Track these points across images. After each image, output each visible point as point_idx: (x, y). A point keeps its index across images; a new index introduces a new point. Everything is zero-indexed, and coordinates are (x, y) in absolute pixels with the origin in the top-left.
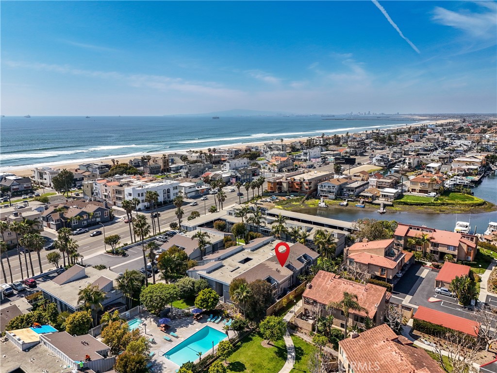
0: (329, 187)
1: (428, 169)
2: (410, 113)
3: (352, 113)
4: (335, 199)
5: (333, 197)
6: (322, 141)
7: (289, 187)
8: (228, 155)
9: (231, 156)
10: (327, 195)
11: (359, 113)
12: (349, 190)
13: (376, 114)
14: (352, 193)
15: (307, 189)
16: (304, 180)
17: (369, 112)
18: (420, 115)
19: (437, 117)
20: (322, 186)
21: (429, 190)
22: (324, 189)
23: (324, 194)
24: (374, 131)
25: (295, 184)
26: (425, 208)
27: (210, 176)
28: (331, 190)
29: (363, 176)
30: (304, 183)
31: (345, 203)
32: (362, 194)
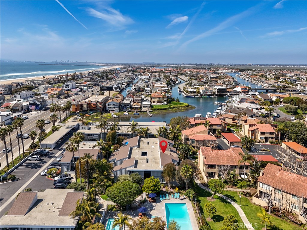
0: (114, 104)
1: (146, 91)
2: (93, 62)
3: (56, 61)
4: (119, 112)
5: (118, 110)
6: (65, 78)
7: (88, 107)
8: (3, 89)
9: (6, 90)
10: (113, 110)
11: (61, 61)
12: (126, 105)
13: (72, 62)
14: (128, 107)
15: (100, 107)
16: (98, 101)
17: (68, 61)
18: (100, 63)
19: (110, 64)
20: (109, 104)
21: (162, 101)
22: (111, 106)
23: (112, 110)
24: (90, 72)
25: (92, 105)
26: (168, 111)
27: (11, 105)
28: (115, 106)
29: (121, 97)
30: (98, 104)
31: (127, 113)
32: (133, 107)
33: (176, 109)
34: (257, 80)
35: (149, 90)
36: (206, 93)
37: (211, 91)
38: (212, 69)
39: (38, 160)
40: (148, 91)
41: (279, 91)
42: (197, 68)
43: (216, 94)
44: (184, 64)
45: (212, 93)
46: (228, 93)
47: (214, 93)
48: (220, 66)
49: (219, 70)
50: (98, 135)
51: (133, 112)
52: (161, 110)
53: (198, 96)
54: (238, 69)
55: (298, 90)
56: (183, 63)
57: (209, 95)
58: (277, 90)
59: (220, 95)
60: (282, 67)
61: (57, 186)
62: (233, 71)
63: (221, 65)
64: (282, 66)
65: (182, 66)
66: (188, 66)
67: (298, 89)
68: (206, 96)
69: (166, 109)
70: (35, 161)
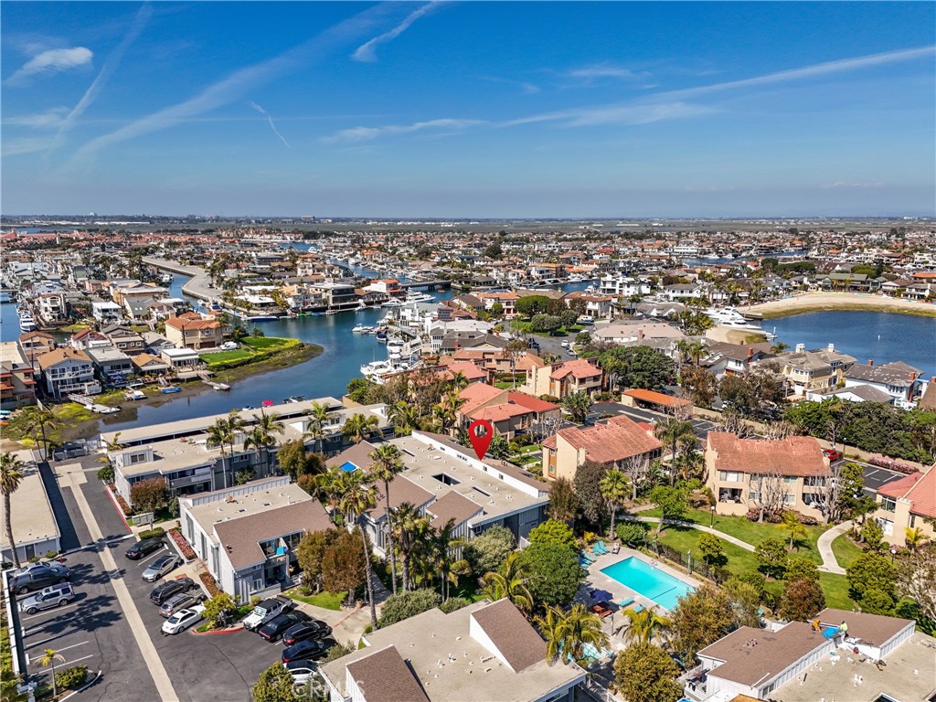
0: (74, 369)
4: (103, 392)
5: (98, 388)
10: (79, 388)
12: (119, 367)
14: (129, 371)
15: (28, 386)
16: (14, 366)
20: (54, 372)
21: (217, 340)
22: (65, 377)
23: (72, 389)
26: (259, 366)
28: (80, 376)
29: (49, 342)
30: (16, 374)
31: (139, 393)
32: (144, 369)
33: (277, 358)
34: (380, 261)
35: (116, 310)
36: (305, 304)
37: (315, 296)
38: (224, 234)
39: (69, 602)
40: (114, 314)
41: (459, 286)
42: (167, 231)
43: (331, 304)
44: (104, 218)
45: (320, 302)
46: (361, 301)
47: (326, 302)
48: (225, 223)
49: (246, 236)
50: (208, 470)
51: (154, 386)
52: (235, 366)
53: (286, 314)
54: (299, 232)
55: (496, 282)
56: (92, 214)
57: (315, 310)
58: (452, 284)
59: (342, 307)
60: (387, 226)
61: (297, 635)
62: (288, 238)
63: (228, 221)
64: (386, 223)
65: (99, 223)
66: (122, 223)
67: (495, 278)
68: (308, 313)
69: (249, 362)
70: (60, 606)
